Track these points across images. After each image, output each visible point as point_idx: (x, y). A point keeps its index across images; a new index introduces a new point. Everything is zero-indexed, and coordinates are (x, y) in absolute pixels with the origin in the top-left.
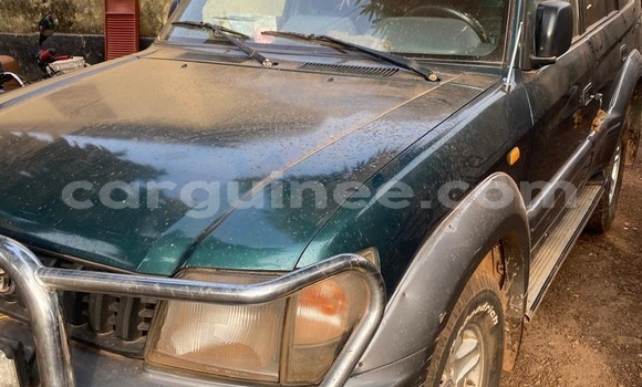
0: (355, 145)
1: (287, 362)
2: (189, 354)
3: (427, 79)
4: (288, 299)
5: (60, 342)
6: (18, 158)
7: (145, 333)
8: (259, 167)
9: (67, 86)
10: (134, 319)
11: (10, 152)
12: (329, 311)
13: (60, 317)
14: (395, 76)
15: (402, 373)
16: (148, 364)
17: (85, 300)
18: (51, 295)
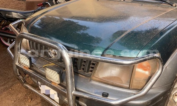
0: (153, 23)
1: (132, 83)
2: (104, 78)
3: (172, 6)
4: (134, 66)
5: (72, 71)
6: (57, 23)
7: (91, 71)
8: (124, 28)
9: (63, 7)
10: (89, 67)
11: (55, 22)
12: (145, 70)
13: (72, 64)
14: (162, 4)
15: (164, 90)
16: (92, 79)
17: (76, 61)
18: (70, 59)
